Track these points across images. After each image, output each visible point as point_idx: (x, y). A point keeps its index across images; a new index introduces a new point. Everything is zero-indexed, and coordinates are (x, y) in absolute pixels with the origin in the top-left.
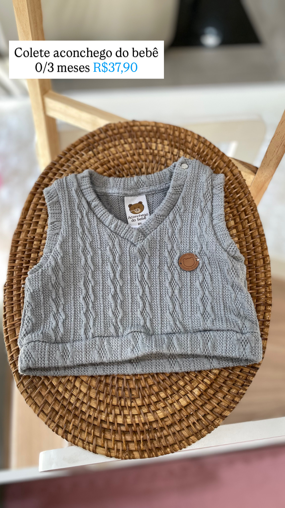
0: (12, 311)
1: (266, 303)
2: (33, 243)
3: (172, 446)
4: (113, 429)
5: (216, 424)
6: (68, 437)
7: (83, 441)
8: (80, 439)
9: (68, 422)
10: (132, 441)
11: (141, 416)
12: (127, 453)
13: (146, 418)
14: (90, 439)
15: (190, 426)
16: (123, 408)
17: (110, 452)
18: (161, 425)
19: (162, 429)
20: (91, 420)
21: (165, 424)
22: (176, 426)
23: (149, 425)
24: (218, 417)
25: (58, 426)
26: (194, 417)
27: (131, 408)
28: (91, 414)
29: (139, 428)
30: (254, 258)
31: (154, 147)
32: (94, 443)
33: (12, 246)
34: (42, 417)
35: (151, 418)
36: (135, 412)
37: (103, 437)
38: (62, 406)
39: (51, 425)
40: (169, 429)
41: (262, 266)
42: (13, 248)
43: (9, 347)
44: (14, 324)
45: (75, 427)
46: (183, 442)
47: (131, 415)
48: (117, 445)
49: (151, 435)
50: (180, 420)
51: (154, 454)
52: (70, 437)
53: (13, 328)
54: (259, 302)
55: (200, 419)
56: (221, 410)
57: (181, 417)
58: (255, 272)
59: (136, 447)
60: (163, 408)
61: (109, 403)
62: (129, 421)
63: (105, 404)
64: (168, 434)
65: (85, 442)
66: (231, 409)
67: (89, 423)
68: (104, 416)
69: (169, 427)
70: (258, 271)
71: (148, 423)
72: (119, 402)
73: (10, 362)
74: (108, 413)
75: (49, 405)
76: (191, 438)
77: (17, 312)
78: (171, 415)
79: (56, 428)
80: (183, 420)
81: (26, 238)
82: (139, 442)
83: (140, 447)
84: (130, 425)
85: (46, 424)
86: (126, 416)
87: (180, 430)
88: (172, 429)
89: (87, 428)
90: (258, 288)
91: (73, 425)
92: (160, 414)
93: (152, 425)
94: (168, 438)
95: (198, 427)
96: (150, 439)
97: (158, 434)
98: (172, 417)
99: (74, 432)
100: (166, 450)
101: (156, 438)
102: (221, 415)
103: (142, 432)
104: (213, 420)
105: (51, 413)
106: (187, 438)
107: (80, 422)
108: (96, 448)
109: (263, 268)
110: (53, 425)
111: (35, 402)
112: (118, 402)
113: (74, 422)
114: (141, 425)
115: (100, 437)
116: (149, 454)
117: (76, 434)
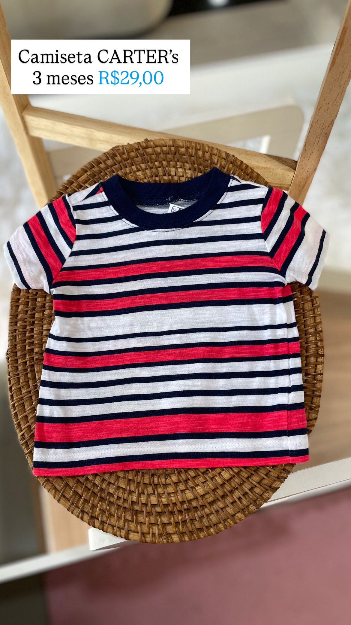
0: (18, 382)
1: (317, 353)
2: (36, 300)
3: (216, 526)
4: (147, 511)
5: (265, 498)
6: (95, 524)
7: (113, 526)
8: (109, 524)
9: (94, 506)
10: (170, 523)
11: (178, 494)
12: (164, 537)
13: (184, 496)
14: (120, 524)
15: (236, 501)
16: (156, 486)
17: (144, 537)
18: (201, 502)
19: (203, 507)
20: (120, 503)
21: (207, 501)
22: (219, 503)
23: (187, 504)
24: (267, 490)
25: (83, 511)
26: (239, 491)
27: (166, 485)
28: (120, 495)
29: (177, 508)
30: (301, 300)
31: (173, 173)
32: (126, 528)
33: (12, 306)
34: (64, 503)
35: (189, 495)
36: (170, 489)
37: (136, 521)
38: (85, 489)
39: (75, 511)
40: (211, 507)
41: (311, 310)
42: (14, 308)
43: (19, 424)
44: (22, 398)
45: (103, 511)
46: (229, 520)
47: (166, 494)
48: (152, 529)
49: (190, 515)
50: (223, 496)
51: (195, 536)
52: (97, 523)
53: (21, 402)
54: (308, 353)
55: (246, 493)
56: (270, 482)
57: (224, 492)
58: (302, 317)
59: (174, 529)
60: (203, 483)
61: (140, 481)
62: (164, 500)
63: (135, 483)
64: (210, 513)
65: (115, 528)
66: (282, 480)
67: (119, 506)
68: (135, 497)
69: (211, 503)
70: (307, 315)
71: (187, 502)
72: (152, 480)
73: (22, 442)
74: (139, 493)
75: (71, 488)
76: (237, 515)
77: (24, 383)
78: (213, 490)
79: (81, 514)
80: (227, 495)
81: (28, 295)
82: (177, 523)
83: (179, 529)
84: (166, 505)
85: (69, 511)
86: (161, 495)
87: (225, 507)
88: (214, 507)
89: (116, 511)
90: (307, 336)
91: (100, 509)
92: (200, 490)
93: (191, 503)
94: (211, 517)
95: (245, 502)
96: (190, 520)
97: (199, 513)
98: (214, 493)
99: (102, 518)
100: (209, 531)
101: (197, 518)
102: (270, 487)
103: (180, 512)
104: (262, 493)
105: (74, 497)
106: (233, 516)
107: (108, 505)
108: (128, 534)
109: (311, 312)
110: (77, 511)
111: (55, 487)
112: (150, 480)
113: (101, 505)
114: (179, 504)
115: (132, 521)
116: (190, 537)
117: (104, 519)
